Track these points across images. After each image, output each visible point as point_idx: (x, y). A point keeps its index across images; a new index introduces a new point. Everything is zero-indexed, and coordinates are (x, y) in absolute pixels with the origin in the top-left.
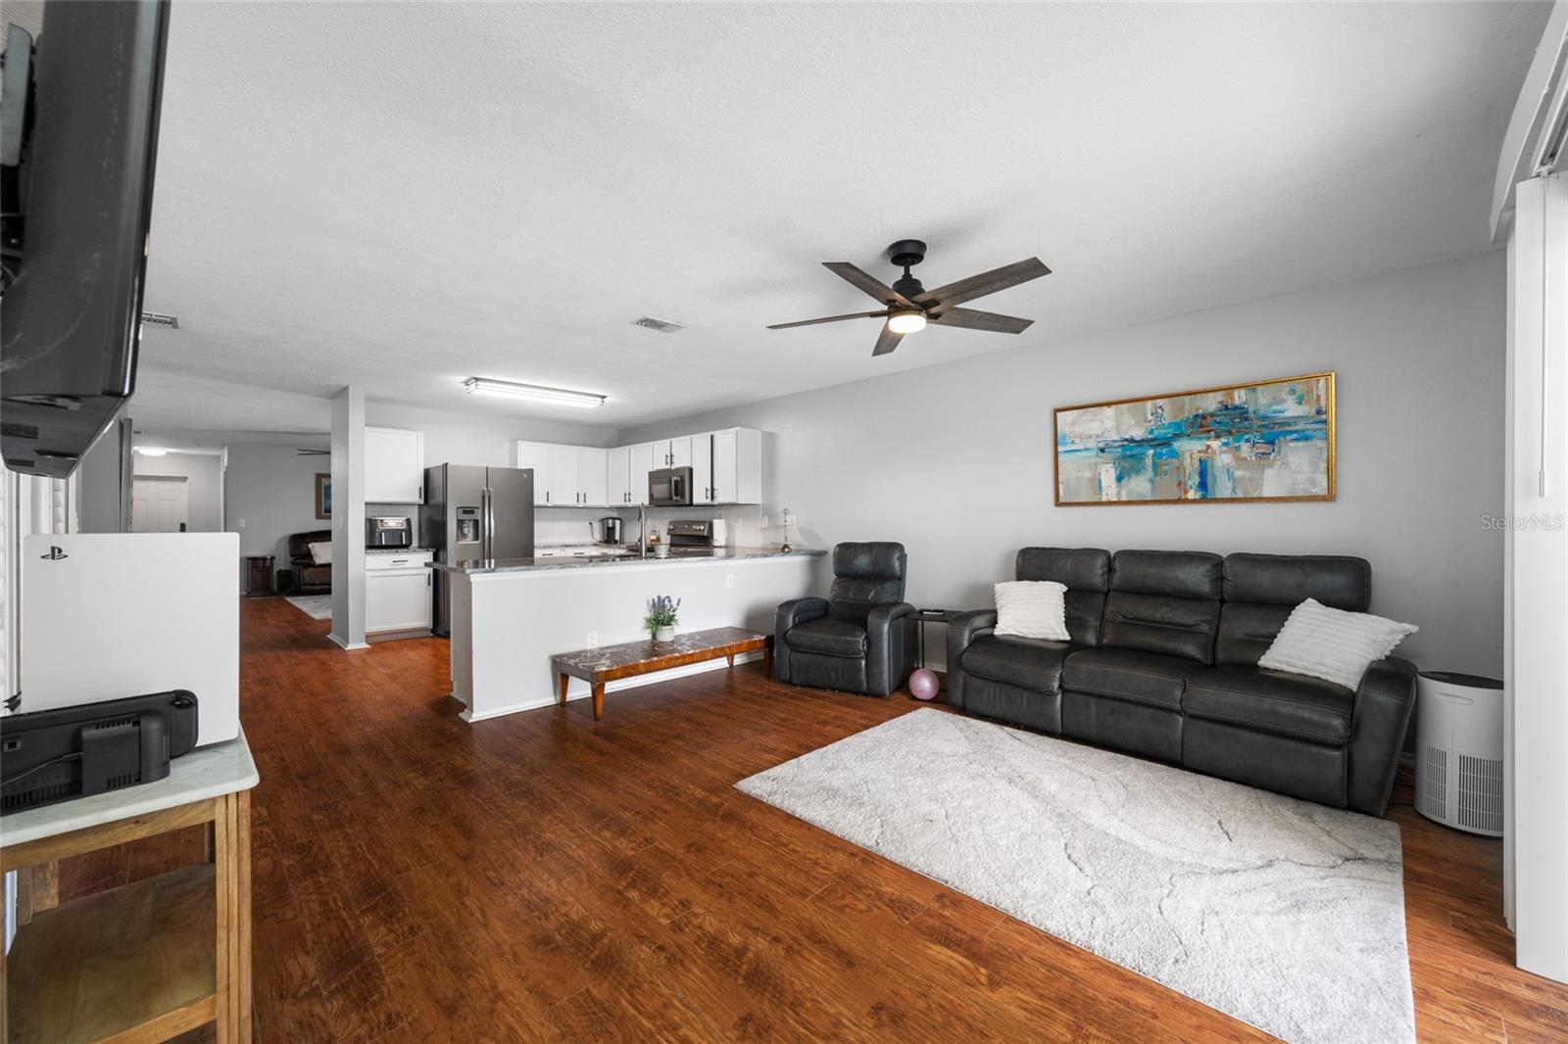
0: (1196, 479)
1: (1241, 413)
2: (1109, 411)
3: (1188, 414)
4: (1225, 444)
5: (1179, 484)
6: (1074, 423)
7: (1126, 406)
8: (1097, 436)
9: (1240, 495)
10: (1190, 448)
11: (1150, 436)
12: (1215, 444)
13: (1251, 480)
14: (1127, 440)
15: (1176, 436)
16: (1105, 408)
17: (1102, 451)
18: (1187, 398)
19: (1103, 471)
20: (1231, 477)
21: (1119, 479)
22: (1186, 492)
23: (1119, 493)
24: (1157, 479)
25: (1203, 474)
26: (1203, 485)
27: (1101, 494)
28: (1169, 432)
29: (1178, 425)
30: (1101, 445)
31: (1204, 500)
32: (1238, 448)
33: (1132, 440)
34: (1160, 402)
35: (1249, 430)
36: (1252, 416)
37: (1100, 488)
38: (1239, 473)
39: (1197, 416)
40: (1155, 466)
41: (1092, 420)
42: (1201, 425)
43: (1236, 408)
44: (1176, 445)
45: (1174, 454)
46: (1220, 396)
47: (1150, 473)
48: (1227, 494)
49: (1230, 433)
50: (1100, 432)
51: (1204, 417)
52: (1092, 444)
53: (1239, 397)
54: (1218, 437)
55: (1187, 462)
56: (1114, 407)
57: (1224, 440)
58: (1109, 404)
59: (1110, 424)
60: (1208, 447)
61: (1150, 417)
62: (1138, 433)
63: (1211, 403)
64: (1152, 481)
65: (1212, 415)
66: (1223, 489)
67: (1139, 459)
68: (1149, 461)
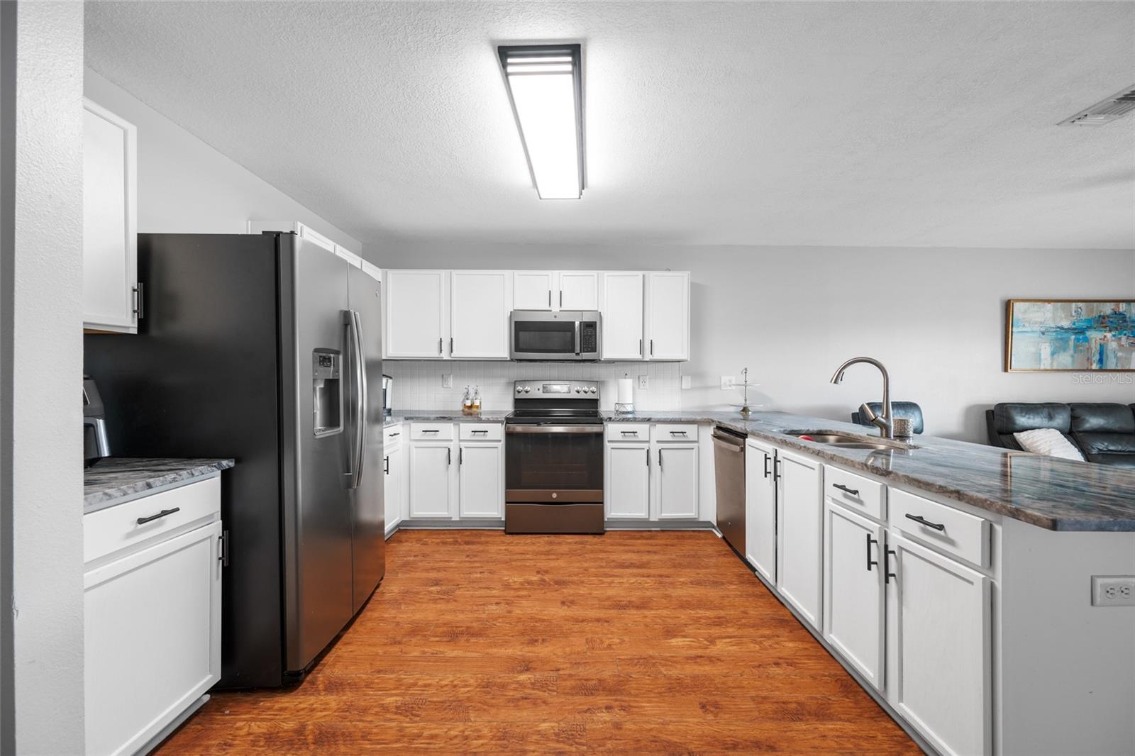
0: (1097, 357)
1: (1121, 317)
2: (1049, 306)
3: (1095, 315)
4: (1114, 336)
5: (1088, 359)
6: (1025, 312)
7: (1059, 304)
8: (1041, 323)
9: (1120, 368)
10: (1095, 336)
11: (1073, 326)
12: (1109, 335)
13: (1126, 358)
14: (1059, 328)
15: (1089, 328)
16: (1046, 304)
17: (1043, 333)
18: (1095, 304)
19: (1043, 347)
20: (1116, 356)
21: (1053, 354)
22: (1091, 365)
23: (1052, 364)
24: (1076, 355)
25: (1101, 353)
26: (1101, 361)
27: (1040, 364)
28: (1084, 325)
29: (1089, 321)
30: (1043, 329)
31: (1101, 370)
32: (1120, 339)
33: (1062, 328)
34: (1080, 304)
35: (1125, 328)
36: (1128, 319)
37: (1040, 360)
38: (1120, 354)
39: (1100, 316)
40: (1076, 347)
41: (1037, 311)
42: (1102, 322)
43: (1120, 314)
44: (1088, 333)
45: (1087, 340)
46: (1112, 305)
47: (1071, 352)
48: (1113, 367)
49: (1116, 329)
50: (1043, 320)
51: (1104, 317)
52: (1036, 328)
53: (1122, 307)
54: (1110, 331)
55: (1093, 345)
56: (1052, 303)
57: (1113, 333)
58: (1049, 301)
59: (1049, 315)
60: (1105, 336)
61: (1074, 314)
62: (1066, 324)
63: (1108, 309)
64: (1072, 356)
65: (1108, 317)
66: (1111, 364)
67: (1066, 341)
68: (1071, 343)
